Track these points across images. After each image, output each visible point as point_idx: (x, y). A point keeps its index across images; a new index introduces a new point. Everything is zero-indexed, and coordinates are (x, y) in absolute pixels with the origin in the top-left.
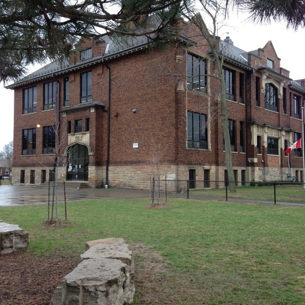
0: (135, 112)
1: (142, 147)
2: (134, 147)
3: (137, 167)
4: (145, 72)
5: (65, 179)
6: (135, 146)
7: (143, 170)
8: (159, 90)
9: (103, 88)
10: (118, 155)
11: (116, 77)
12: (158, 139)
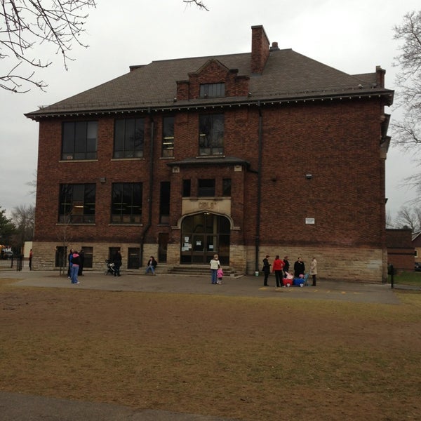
0: (309, 178)
1: (322, 224)
2: (307, 222)
3: (314, 248)
4: (327, 129)
5: (179, 262)
6: (310, 221)
7: (324, 253)
8: (353, 154)
9: (247, 139)
10: (276, 232)
11: (273, 129)
12: (350, 215)
